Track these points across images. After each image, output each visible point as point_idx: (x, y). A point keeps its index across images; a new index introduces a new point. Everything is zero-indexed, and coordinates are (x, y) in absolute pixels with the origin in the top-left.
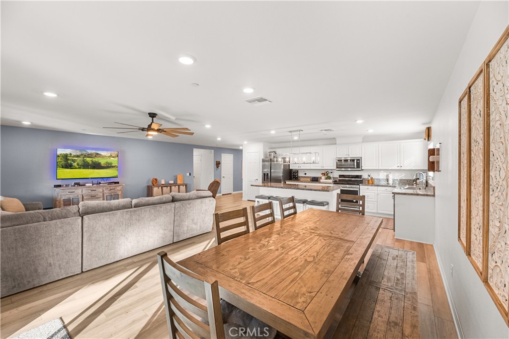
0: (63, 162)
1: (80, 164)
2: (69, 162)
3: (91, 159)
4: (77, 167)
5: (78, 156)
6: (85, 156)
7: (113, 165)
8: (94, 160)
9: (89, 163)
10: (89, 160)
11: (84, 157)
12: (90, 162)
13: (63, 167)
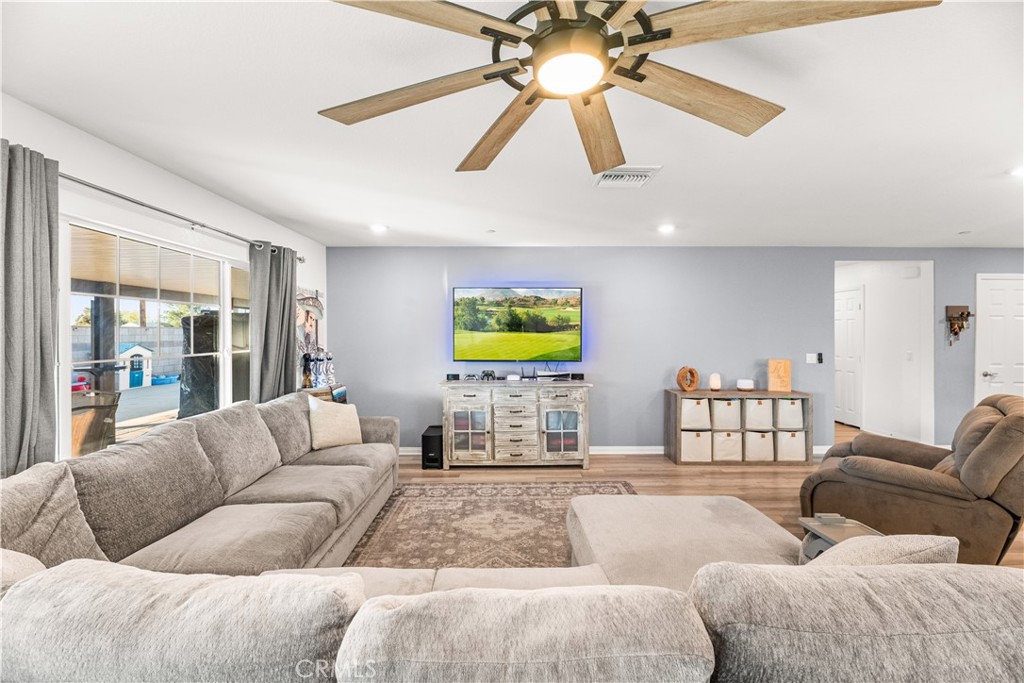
0: (467, 317)
1: (503, 321)
2: (480, 316)
3: (526, 310)
4: (497, 327)
5: (498, 304)
6: (512, 304)
7: (571, 323)
8: (532, 311)
9: (520, 320)
10: (519, 311)
11: (510, 306)
12: (524, 317)
13: (466, 329)
